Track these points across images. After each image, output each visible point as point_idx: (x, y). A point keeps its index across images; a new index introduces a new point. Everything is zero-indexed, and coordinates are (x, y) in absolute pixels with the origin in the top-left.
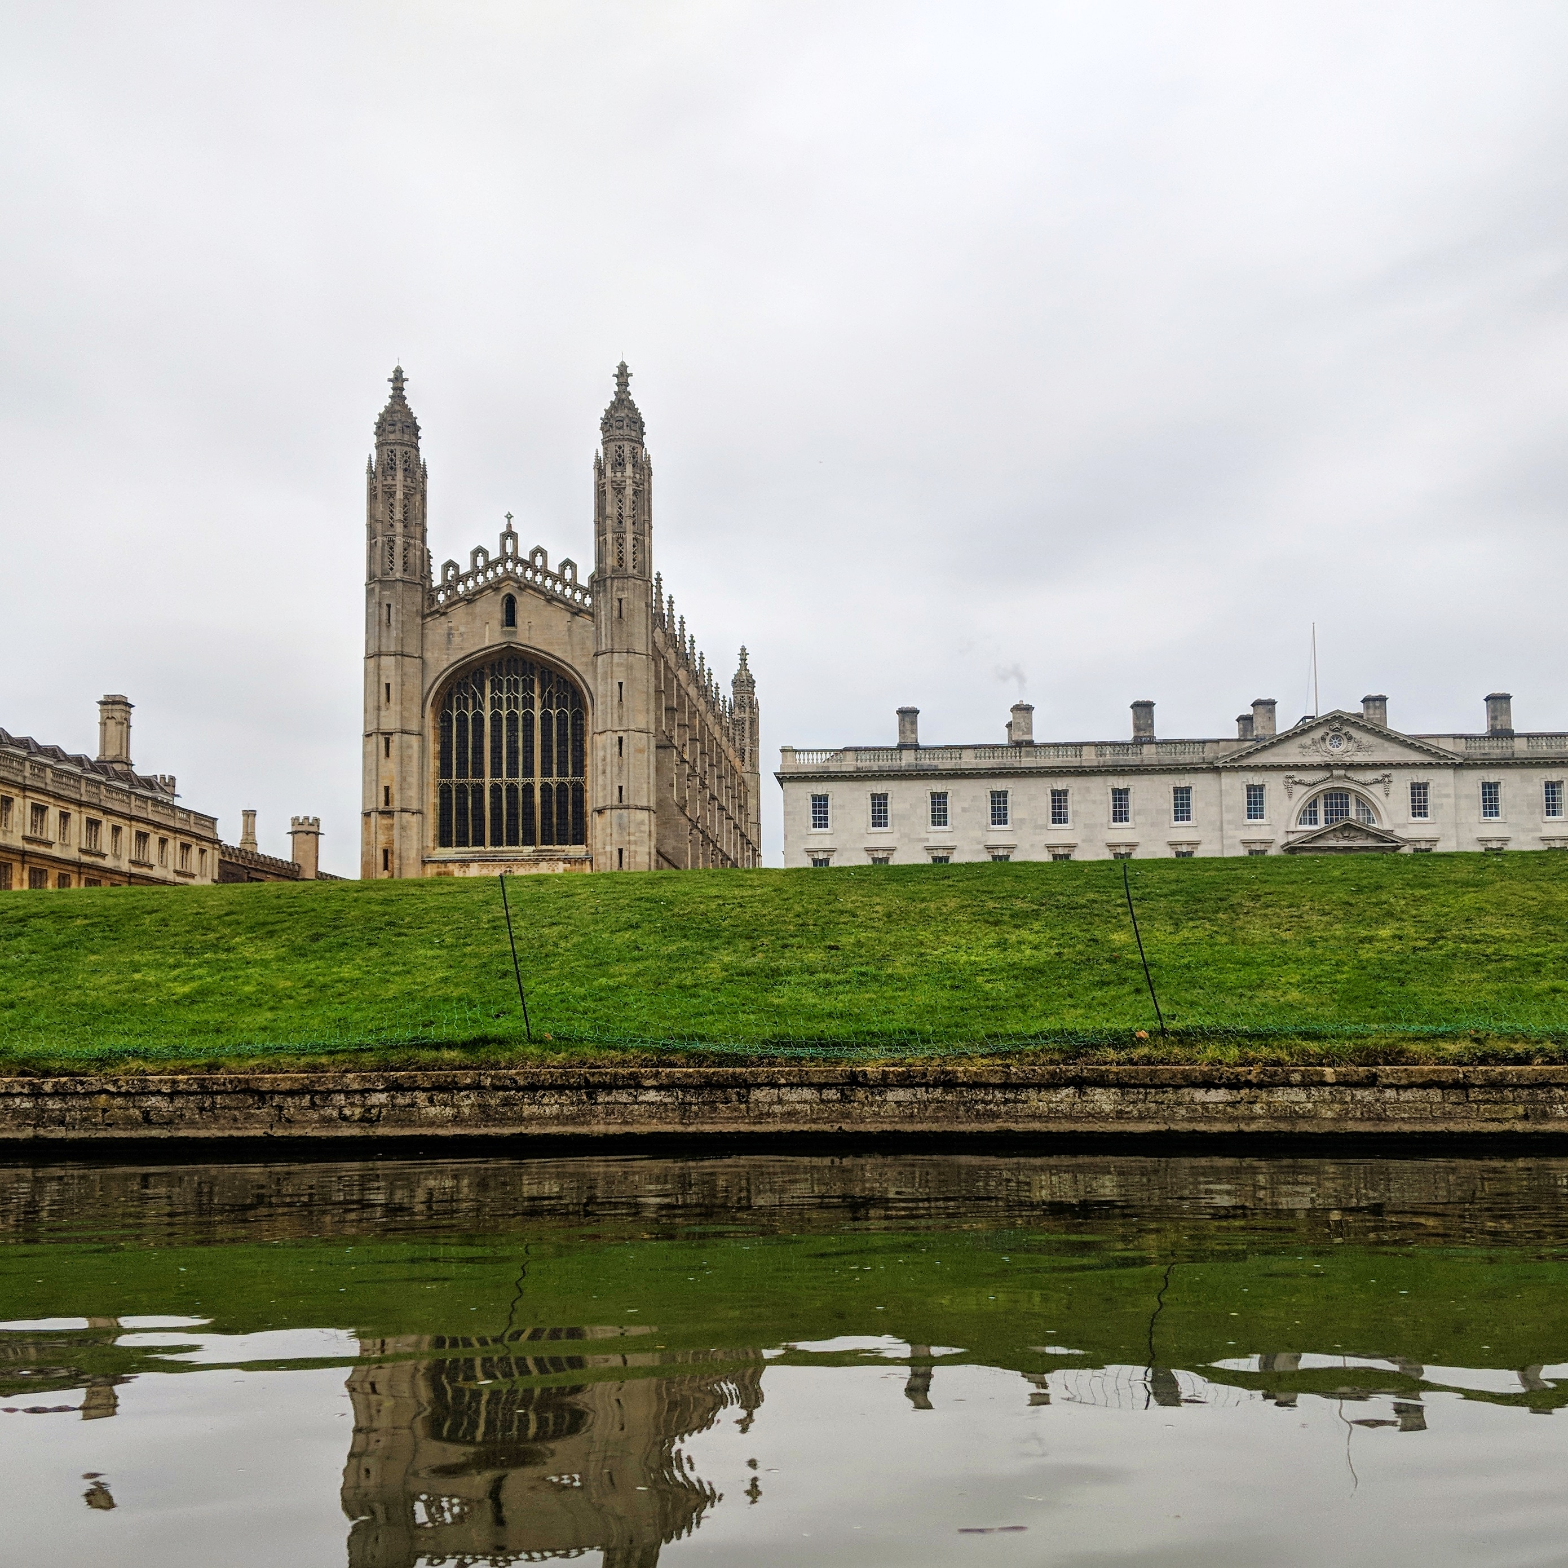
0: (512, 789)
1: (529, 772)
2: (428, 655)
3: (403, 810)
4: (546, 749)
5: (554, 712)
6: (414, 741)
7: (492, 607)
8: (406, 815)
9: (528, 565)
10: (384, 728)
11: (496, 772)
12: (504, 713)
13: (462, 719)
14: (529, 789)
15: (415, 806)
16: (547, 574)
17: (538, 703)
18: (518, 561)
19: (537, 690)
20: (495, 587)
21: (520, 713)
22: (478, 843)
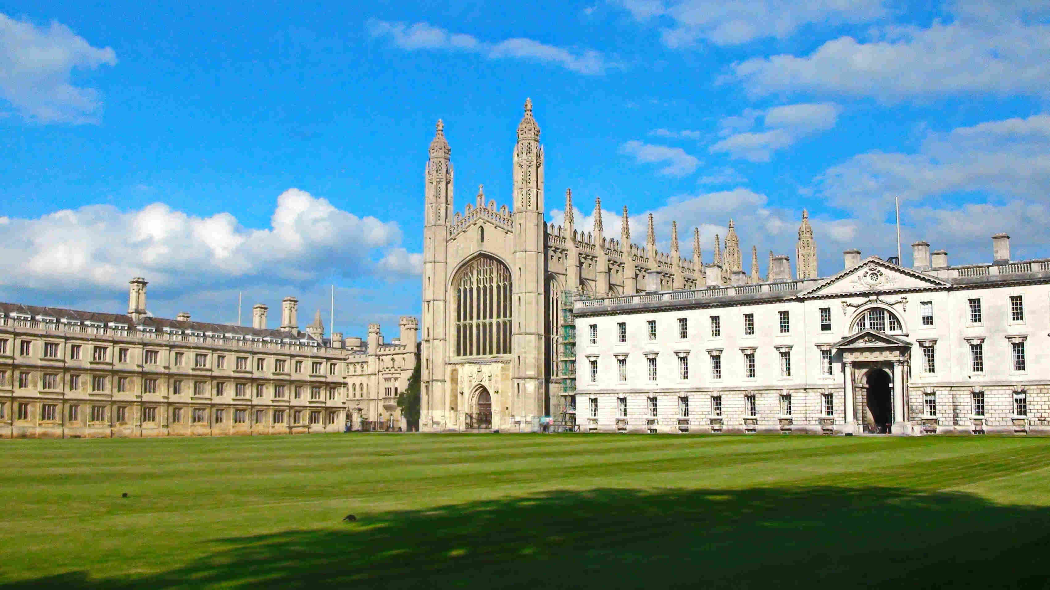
0: (484, 325)
1: (491, 317)
2: (448, 261)
3: (434, 339)
4: (498, 304)
5: (502, 284)
6: (441, 304)
7: (474, 232)
8: (436, 342)
10: (428, 299)
11: (478, 318)
12: (482, 286)
13: (465, 290)
14: (491, 324)
15: (441, 337)
17: (495, 280)
19: (494, 272)
20: (474, 223)
21: (488, 285)
22: (471, 354)
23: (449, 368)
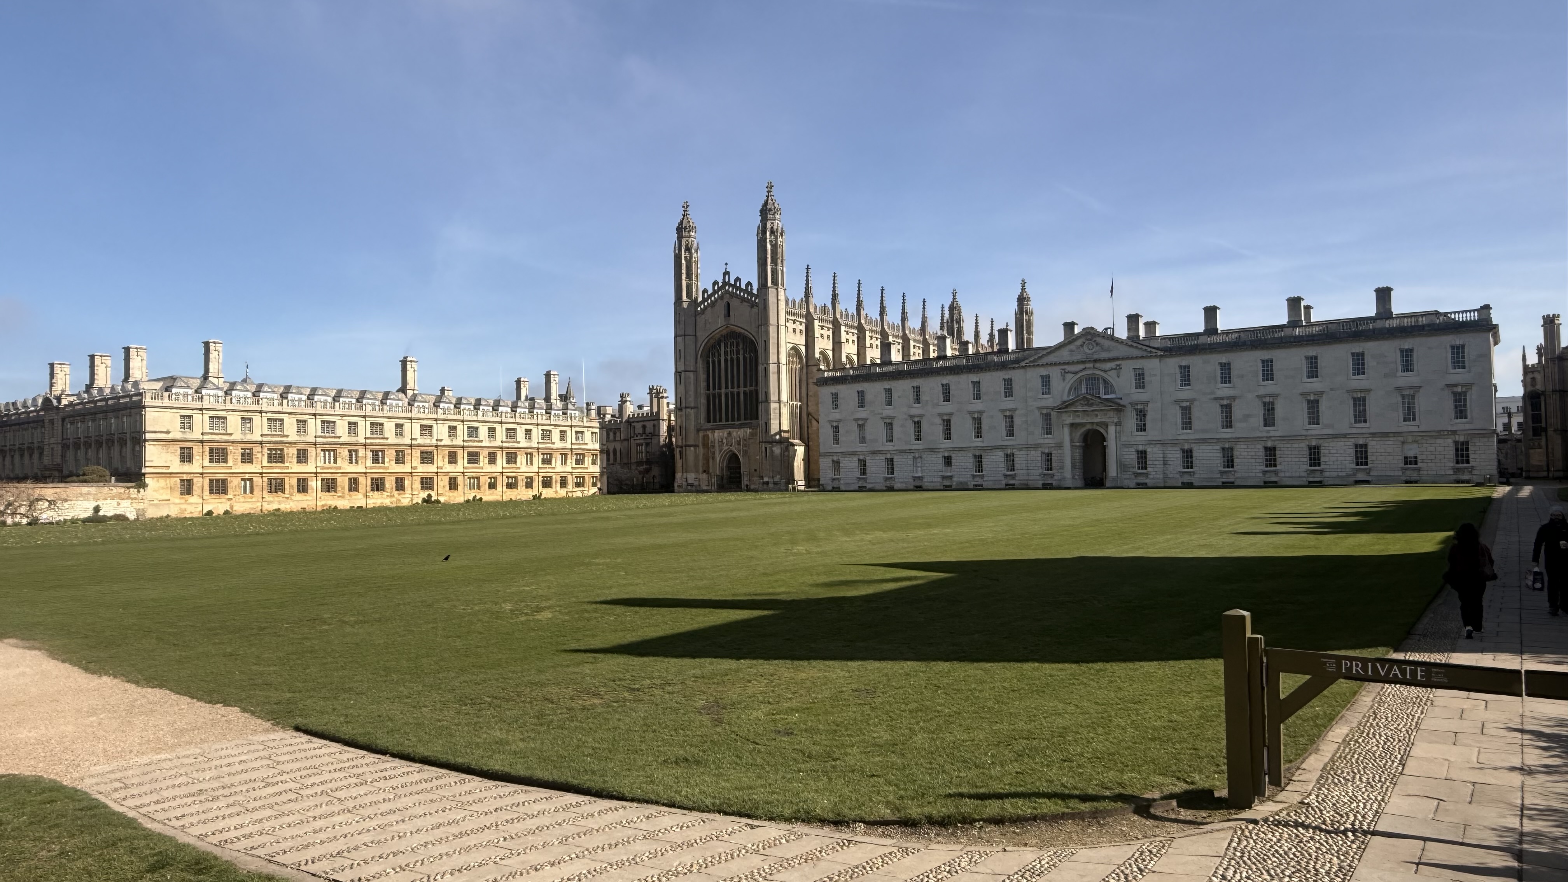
0: (732, 393)
1: (739, 387)
2: (698, 334)
3: (686, 408)
4: (745, 374)
5: (747, 356)
6: (691, 375)
7: (720, 308)
8: (688, 410)
9: (734, 286)
10: (679, 370)
11: (727, 387)
12: (729, 358)
13: (714, 362)
14: (738, 394)
15: (693, 405)
16: (741, 290)
17: (741, 352)
18: (730, 285)
19: (741, 347)
20: (721, 298)
21: (735, 357)
22: (720, 420)
23: (701, 434)
